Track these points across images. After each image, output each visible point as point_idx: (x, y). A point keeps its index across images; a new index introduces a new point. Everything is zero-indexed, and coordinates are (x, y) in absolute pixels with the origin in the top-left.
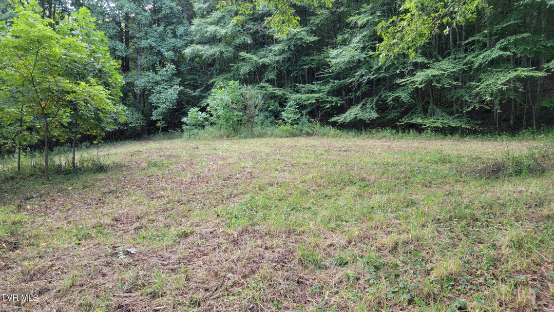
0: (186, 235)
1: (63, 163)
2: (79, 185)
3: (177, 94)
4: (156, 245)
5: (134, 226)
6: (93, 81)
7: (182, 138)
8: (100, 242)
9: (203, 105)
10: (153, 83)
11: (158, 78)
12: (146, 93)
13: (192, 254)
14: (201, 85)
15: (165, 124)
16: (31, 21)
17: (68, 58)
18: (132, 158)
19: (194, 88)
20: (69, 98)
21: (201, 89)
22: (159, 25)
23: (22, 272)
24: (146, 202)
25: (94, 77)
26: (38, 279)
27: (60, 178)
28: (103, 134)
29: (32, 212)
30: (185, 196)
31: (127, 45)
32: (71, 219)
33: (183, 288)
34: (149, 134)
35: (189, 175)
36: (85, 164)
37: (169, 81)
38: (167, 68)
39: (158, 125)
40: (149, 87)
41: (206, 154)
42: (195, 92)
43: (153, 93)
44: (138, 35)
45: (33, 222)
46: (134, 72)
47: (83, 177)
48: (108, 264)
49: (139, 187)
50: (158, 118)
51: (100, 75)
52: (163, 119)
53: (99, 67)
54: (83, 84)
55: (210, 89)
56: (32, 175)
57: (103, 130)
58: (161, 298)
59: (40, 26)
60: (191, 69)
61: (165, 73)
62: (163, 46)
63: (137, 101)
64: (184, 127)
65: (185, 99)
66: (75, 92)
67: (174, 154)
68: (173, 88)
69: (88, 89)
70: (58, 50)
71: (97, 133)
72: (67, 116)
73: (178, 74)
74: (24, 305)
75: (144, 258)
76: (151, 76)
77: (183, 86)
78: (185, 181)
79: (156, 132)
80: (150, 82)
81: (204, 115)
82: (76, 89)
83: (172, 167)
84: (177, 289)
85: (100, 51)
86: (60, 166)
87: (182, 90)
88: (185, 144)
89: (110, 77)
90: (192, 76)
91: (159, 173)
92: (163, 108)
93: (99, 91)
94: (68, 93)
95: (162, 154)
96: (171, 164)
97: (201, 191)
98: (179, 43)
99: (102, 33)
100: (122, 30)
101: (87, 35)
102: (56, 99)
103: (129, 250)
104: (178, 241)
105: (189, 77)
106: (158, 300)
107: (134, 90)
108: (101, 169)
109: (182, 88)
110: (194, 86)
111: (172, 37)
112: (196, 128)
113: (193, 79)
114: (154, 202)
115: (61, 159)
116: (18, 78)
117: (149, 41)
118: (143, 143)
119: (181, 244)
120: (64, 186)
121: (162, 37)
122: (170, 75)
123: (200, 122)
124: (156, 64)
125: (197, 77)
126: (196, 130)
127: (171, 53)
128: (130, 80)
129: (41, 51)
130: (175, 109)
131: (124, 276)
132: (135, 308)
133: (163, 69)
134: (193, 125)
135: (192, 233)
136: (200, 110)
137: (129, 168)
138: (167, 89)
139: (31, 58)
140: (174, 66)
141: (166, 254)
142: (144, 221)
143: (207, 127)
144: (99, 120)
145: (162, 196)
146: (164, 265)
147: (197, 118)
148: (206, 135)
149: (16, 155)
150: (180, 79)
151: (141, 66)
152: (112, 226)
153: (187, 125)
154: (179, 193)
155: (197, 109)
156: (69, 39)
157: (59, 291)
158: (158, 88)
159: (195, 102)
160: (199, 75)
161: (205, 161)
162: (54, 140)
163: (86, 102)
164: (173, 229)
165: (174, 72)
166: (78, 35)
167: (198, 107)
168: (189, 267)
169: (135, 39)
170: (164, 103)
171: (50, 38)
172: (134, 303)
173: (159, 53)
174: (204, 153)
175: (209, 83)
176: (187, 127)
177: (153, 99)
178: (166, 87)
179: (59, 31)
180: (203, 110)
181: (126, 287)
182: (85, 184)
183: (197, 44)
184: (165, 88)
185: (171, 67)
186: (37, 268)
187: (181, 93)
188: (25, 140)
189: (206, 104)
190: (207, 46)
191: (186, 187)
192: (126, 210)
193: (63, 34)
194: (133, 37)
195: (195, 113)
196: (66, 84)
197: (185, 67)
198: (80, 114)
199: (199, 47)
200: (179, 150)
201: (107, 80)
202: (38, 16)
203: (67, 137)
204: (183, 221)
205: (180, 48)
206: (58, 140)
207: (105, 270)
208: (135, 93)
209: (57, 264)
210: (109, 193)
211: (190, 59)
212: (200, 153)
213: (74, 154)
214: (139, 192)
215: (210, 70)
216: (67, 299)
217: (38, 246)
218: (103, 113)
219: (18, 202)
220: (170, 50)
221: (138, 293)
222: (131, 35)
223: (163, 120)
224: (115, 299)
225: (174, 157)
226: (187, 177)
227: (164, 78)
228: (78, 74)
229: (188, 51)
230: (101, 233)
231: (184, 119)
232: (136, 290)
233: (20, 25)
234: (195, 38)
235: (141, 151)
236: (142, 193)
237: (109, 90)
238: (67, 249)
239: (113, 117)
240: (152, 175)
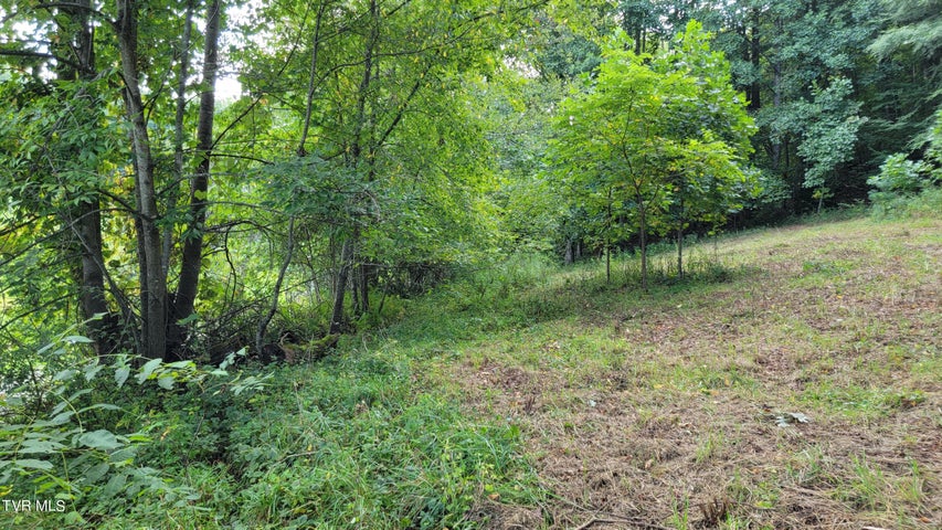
0: (907, 405)
1: (665, 267)
2: (692, 301)
3: (855, 133)
4: (844, 413)
5: (795, 376)
6: (708, 134)
7: (868, 216)
8: (741, 394)
9: (914, 147)
10: (805, 120)
11: (816, 109)
12: (792, 140)
13: (929, 443)
14: (909, 107)
15: (830, 193)
16: (621, 62)
17: (670, 106)
18: (773, 258)
19: (893, 114)
20: (673, 167)
21: (909, 115)
22: (816, 11)
23: (638, 421)
24: (810, 336)
25: (708, 127)
26: (662, 436)
27: (663, 290)
28: (724, 219)
29: (634, 338)
30: (891, 329)
31: (756, 63)
32: (689, 353)
33: (919, 504)
34: (798, 214)
35: (894, 288)
36: (696, 269)
37: (839, 111)
38: (833, 87)
39: (815, 196)
40: (797, 128)
41: (929, 246)
42: (895, 121)
43: (806, 138)
44: (776, 41)
45: (638, 353)
46: (768, 108)
47: (696, 290)
48: (762, 433)
49: (793, 309)
50: (816, 183)
51: (718, 123)
52: (825, 185)
53: (714, 111)
54: (693, 142)
55: (932, 112)
56: (625, 286)
57: (723, 213)
58: (874, 512)
59: (633, 67)
60: (887, 78)
61: (830, 98)
62: (825, 47)
63: (775, 157)
64: (873, 195)
65: (873, 139)
66: (682, 157)
67: (855, 247)
68: (847, 122)
69: (701, 148)
70: (657, 97)
71: (713, 218)
72: (669, 196)
73: (857, 93)
74: (649, 469)
75: (825, 433)
76: (801, 108)
77: (868, 116)
78: (888, 300)
79: (811, 209)
80: (799, 120)
81: (920, 166)
82: (685, 152)
83: (853, 273)
84: (907, 502)
85: (718, 84)
86: (661, 272)
87: (866, 124)
88: (877, 227)
89: (734, 124)
90: (888, 93)
91: (829, 283)
92: (825, 163)
93: (718, 150)
94: (672, 160)
95: (828, 248)
96: (852, 267)
97: (928, 321)
98: (859, 33)
99: (721, 54)
100: (747, 39)
101: (697, 63)
102: (654, 172)
103: (795, 415)
104: (890, 412)
105: (882, 95)
106: (866, 513)
107: (769, 139)
108: (722, 276)
109: (866, 119)
110: (891, 110)
111: (844, 26)
112: (901, 194)
113: (889, 98)
114: (826, 336)
115: (662, 262)
116: (606, 148)
117: (797, 46)
118: (789, 231)
119: (898, 420)
120: (670, 303)
121: (823, 32)
122: (841, 99)
123: (910, 182)
124: (811, 84)
125: (900, 92)
126: (901, 199)
127: (841, 57)
128: (764, 122)
129: (636, 104)
130: (851, 162)
131: (794, 458)
132: (826, 517)
133: (824, 92)
134: (894, 189)
135: (920, 402)
136: (908, 158)
137: (768, 276)
138: (834, 127)
139: (622, 116)
140: (849, 81)
141: (871, 435)
142: (813, 368)
143: (926, 191)
144: (717, 196)
145: (840, 327)
146: (869, 454)
147: (903, 174)
148: (926, 206)
149: (604, 258)
150: (861, 104)
151: (782, 93)
152: (756, 371)
153: (879, 190)
154: (876, 322)
155: (901, 156)
156: (672, 77)
157: (694, 460)
158: (815, 128)
159: (894, 143)
160: (904, 87)
161: (928, 260)
162: (652, 233)
163: (699, 170)
164: (874, 389)
165: (848, 92)
166: (685, 67)
167: (904, 152)
168: (928, 467)
169: (771, 50)
170: (828, 154)
171: (647, 81)
172: (821, 508)
173: (818, 62)
174: (925, 245)
175: (929, 98)
176: (880, 194)
177: (806, 149)
178: (831, 123)
179: (657, 68)
180: (916, 156)
181: (801, 476)
182: (701, 300)
183: (899, 26)
184: (830, 126)
185: (841, 84)
186: (656, 419)
187: (863, 129)
188: (616, 236)
189: (922, 143)
190: (923, 26)
191: (891, 312)
192: (775, 347)
193: (664, 73)
194: (766, 48)
195: (898, 165)
196: (670, 146)
197: (873, 78)
198: (688, 190)
199: (905, 31)
200: (865, 240)
201: (729, 130)
202: (630, 53)
203: (669, 228)
204: (895, 378)
205: (860, 43)
206: (657, 233)
207: (760, 442)
208: (770, 143)
209: (683, 418)
210: (741, 316)
211: (883, 61)
212: (916, 243)
213: (680, 254)
214: (794, 318)
215: (931, 73)
216: (706, 474)
217: (652, 388)
218: (724, 184)
219: (614, 323)
220: (839, 52)
221: (827, 493)
222: (763, 44)
223: (825, 187)
224: (786, 494)
225: (857, 253)
226: (893, 292)
227: (826, 108)
228: (684, 128)
229: (878, 46)
230: (738, 379)
231: (873, 180)
232: (822, 486)
233: (608, 72)
234: (893, 16)
235: (787, 246)
236: (800, 319)
237: (731, 145)
238: (692, 398)
239: (739, 189)
240: (815, 288)
